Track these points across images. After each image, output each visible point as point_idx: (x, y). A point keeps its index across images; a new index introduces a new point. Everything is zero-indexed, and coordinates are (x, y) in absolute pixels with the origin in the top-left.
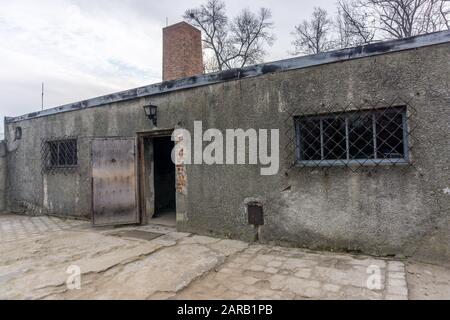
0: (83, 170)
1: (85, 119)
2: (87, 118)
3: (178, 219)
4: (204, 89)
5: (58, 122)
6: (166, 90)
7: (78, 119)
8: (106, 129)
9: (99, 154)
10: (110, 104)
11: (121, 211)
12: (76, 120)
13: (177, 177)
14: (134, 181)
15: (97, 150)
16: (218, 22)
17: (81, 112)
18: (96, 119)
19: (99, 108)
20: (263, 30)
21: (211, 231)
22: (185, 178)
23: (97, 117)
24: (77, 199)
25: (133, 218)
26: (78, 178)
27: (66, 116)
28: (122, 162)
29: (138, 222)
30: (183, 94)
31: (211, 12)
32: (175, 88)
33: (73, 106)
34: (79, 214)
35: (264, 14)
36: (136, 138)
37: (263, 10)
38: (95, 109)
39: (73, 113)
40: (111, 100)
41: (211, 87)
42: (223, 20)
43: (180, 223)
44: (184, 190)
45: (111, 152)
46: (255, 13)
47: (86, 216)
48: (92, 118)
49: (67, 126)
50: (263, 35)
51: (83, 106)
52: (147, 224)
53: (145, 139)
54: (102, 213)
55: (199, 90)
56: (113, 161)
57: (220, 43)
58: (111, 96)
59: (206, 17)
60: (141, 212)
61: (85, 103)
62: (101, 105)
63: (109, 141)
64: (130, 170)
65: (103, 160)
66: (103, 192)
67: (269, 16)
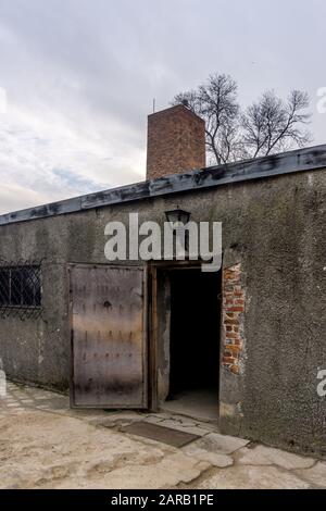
0: (51, 315)
1: (53, 233)
2: (58, 231)
3: (223, 411)
4: (294, 181)
5: (10, 237)
6: (209, 182)
7: (42, 235)
8: (90, 252)
9: (84, 291)
10: (97, 209)
11: (118, 387)
12: (38, 234)
13: (225, 340)
14: (140, 340)
15: (80, 284)
16: (223, 114)
17: (47, 221)
18: (72, 235)
19: (78, 217)
20: (294, 126)
21: (292, 442)
22: (242, 345)
23: (75, 231)
24: (41, 359)
25: (138, 400)
26: (42, 326)
27: (22, 229)
28: (121, 307)
29: (145, 406)
30: (244, 190)
31: (214, 97)
32: (229, 179)
33: (34, 212)
34: (45, 381)
35: (297, 100)
36: (145, 268)
37: (295, 94)
38: (71, 217)
39: (34, 223)
40: (99, 203)
41: (310, 177)
42: (232, 110)
43: (227, 419)
44: (239, 365)
45: (104, 290)
46: (283, 100)
47: (55, 386)
48: (66, 232)
49: (24, 245)
50: (292, 134)
51: (51, 213)
52: (159, 410)
53: (159, 271)
54: (87, 387)
55: (282, 182)
56: (107, 304)
57: (226, 144)
58: (101, 195)
59: (205, 105)
60: (149, 390)
61: (55, 207)
62: (83, 211)
63: (101, 272)
64: (135, 323)
65: (90, 302)
66: (90, 354)
67: (305, 104)
